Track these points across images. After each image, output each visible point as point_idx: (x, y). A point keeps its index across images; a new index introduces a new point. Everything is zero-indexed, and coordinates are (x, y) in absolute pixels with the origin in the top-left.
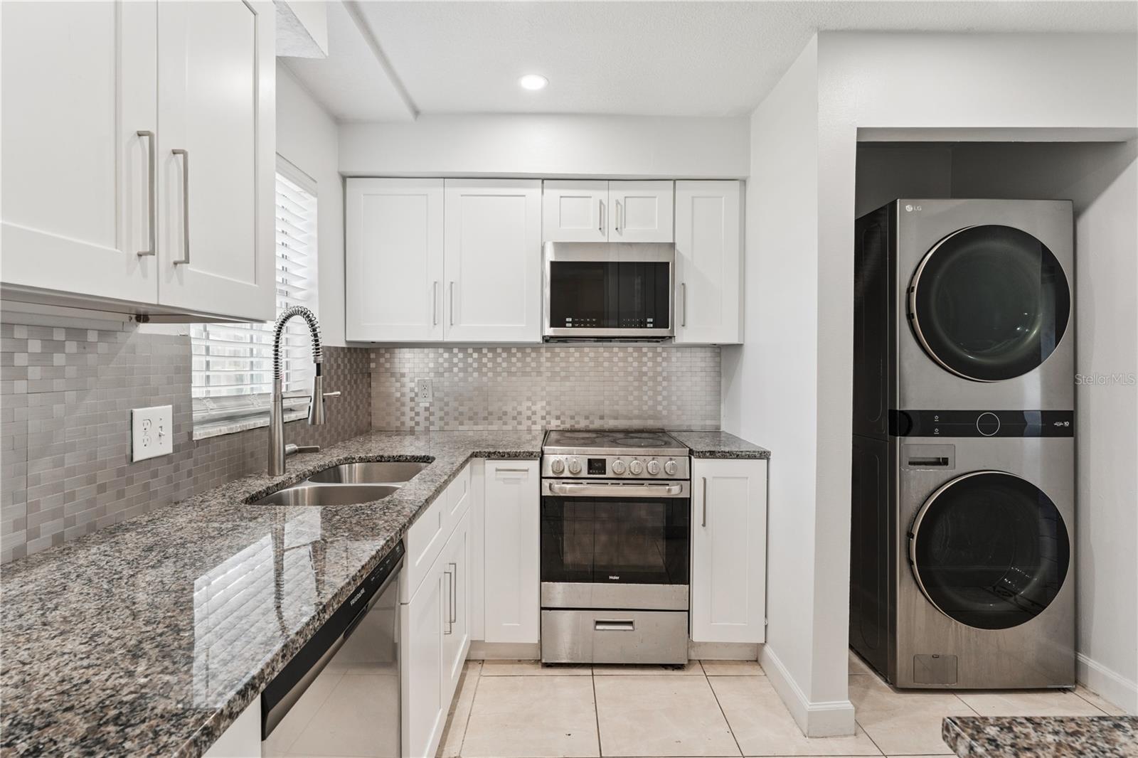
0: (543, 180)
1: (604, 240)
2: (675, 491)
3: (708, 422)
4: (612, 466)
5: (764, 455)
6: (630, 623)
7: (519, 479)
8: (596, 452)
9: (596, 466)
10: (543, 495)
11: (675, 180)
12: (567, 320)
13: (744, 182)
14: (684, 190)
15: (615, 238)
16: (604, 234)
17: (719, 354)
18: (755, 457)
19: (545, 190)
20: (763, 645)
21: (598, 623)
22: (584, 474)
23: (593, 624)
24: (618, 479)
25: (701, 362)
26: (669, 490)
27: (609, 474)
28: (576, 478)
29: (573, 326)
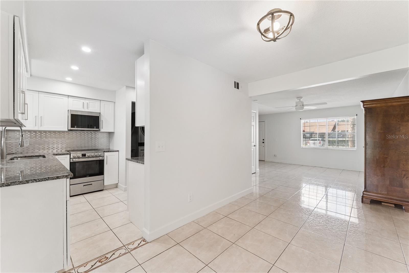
0: (68, 96)
1: (84, 110)
2: (101, 158)
3: (107, 147)
4: (88, 154)
5: (118, 151)
6: (91, 184)
7: (64, 159)
8: (83, 152)
9: (84, 155)
10: (71, 162)
11: (100, 100)
12: (75, 126)
13: (115, 103)
14: (103, 103)
15: (86, 110)
16: (84, 109)
17: (110, 134)
18: (116, 151)
19: (69, 98)
20: (117, 183)
21: (84, 186)
22: (81, 157)
23: (83, 186)
24: (89, 157)
25: (105, 135)
26: (100, 158)
27: (87, 156)
28: (79, 158)
29: (77, 128)
